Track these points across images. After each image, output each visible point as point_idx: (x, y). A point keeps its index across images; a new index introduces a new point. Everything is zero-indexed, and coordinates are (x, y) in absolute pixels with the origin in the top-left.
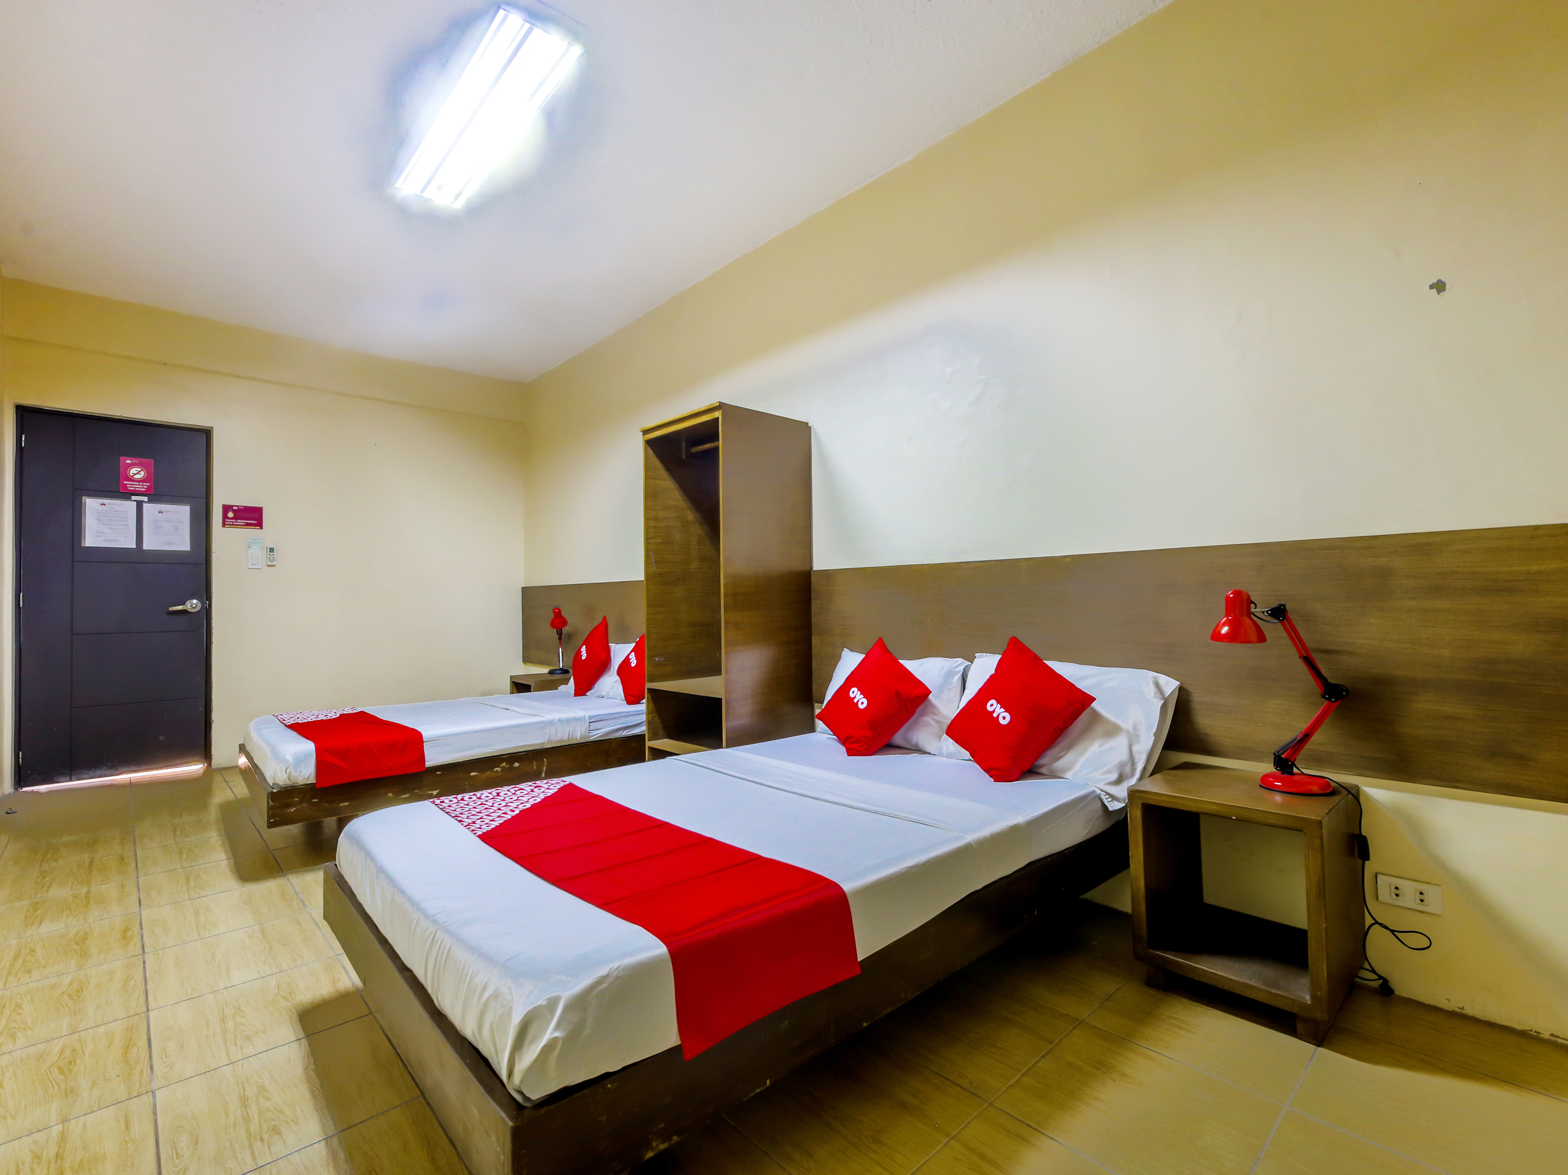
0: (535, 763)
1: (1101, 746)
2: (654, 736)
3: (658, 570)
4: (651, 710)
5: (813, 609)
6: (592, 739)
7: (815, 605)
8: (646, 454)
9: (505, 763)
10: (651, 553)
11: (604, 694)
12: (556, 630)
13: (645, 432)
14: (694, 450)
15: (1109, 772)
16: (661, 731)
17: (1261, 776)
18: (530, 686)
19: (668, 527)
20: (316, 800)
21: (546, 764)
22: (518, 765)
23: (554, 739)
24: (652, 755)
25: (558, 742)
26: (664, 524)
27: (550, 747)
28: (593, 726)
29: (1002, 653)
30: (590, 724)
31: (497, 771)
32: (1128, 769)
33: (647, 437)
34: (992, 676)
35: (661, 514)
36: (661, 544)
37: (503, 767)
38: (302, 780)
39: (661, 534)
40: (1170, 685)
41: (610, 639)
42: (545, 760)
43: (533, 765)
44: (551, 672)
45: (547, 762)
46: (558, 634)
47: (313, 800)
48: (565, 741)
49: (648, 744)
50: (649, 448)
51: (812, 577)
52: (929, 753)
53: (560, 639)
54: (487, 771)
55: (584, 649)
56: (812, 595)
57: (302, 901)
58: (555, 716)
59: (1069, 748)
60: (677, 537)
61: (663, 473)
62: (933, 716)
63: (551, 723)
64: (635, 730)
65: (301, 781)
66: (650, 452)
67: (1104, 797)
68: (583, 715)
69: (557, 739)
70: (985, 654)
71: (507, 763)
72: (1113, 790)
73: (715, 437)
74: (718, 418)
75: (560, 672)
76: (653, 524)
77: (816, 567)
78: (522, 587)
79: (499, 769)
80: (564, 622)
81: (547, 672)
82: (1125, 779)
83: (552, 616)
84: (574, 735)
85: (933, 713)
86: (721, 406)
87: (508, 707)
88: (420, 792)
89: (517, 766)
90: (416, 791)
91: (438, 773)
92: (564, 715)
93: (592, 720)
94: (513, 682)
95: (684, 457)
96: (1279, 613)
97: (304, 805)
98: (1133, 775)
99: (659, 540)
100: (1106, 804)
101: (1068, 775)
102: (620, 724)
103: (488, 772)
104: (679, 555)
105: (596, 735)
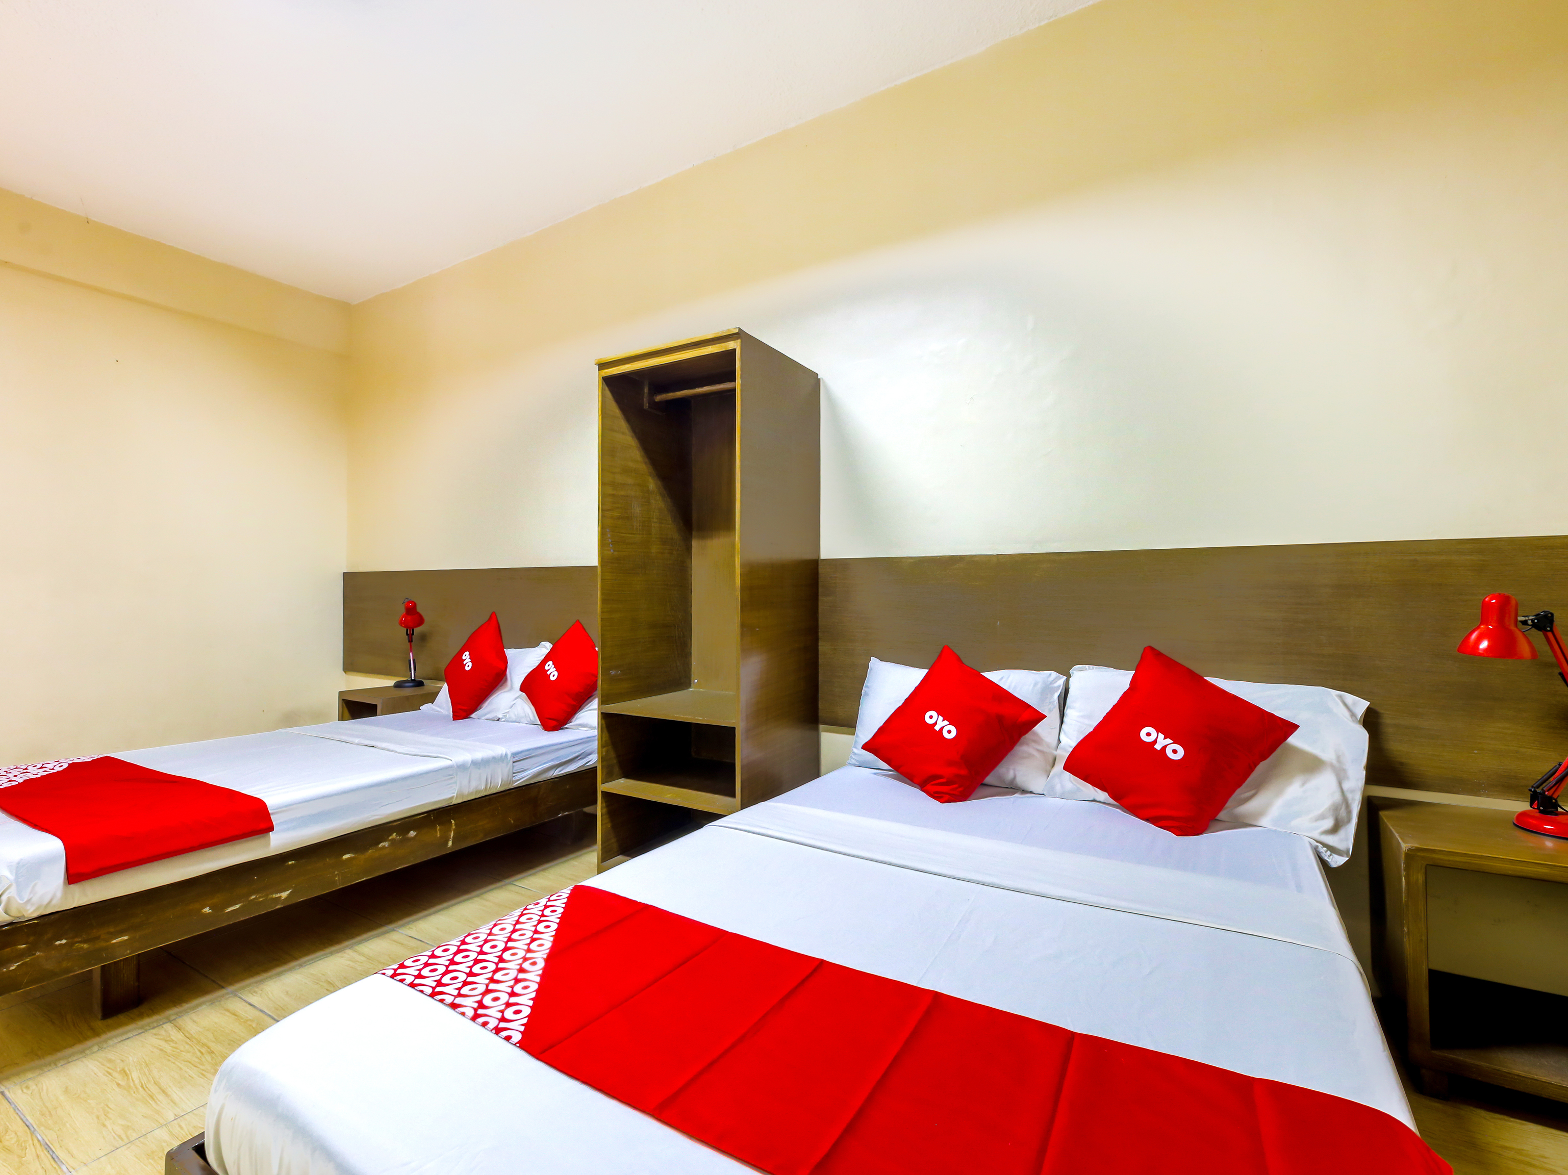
0: (438, 828)
1: (1303, 784)
2: (609, 777)
3: (616, 553)
4: (605, 741)
5: (822, 608)
6: (516, 784)
7: (824, 603)
8: (603, 396)
9: (395, 834)
10: (608, 530)
11: (500, 716)
12: (405, 629)
13: (602, 366)
14: (659, 398)
15: (1322, 817)
16: (616, 770)
17: (1516, 815)
18: (375, 706)
19: (627, 496)
20: (64, 941)
21: (454, 827)
22: (416, 833)
23: (466, 791)
24: (606, 802)
25: (471, 793)
26: (622, 493)
27: (460, 801)
28: (518, 766)
29: (1135, 668)
30: (515, 764)
31: (384, 847)
32: (1343, 813)
33: (607, 372)
34: (1125, 694)
35: (620, 478)
36: (619, 518)
37: (393, 841)
38: (35, 911)
39: (619, 506)
40: (1361, 705)
41: (505, 641)
42: (453, 822)
43: (437, 833)
44: (398, 685)
45: (455, 825)
46: (407, 634)
47: (58, 943)
48: (480, 791)
49: (602, 787)
50: (607, 388)
51: (819, 567)
52: (1031, 792)
53: (410, 641)
54: (368, 849)
55: (466, 656)
56: (820, 590)
57: (48, 1148)
58: (464, 757)
59: (1258, 788)
60: (637, 510)
61: (622, 424)
62: (1033, 744)
63: (462, 767)
64: (570, 767)
65: (32, 913)
66: (608, 394)
67: (1323, 850)
68: (504, 753)
69: (471, 790)
70: (1087, 666)
71: (398, 834)
72: (1331, 840)
73: (730, 376)
74: (735, 350)
75: (411, 684)
76: (610, 491)
77: (822, 557)
78: (344, 573)
79: (386, 844)
80: (420, 621)
81: (393, 685)
82: (1342, 826)
83: (402, 610)
84: (492, 781)
85: (1035, 741)
86: (739, 335)
87: (373, 743)
88: (260, 897)
89: (413, 836)
90: (253, 897)
91: (290, 863)
92: (479, 755)
93: (515, 759)
94: (343, 700)
95: (646, 406)
96: (1544, 622)
97: (38, 953)
98: (1349, 820)
99: (616, 514)
100: (1326, 858)
101: (1265, 821)
102: (552, 760)
103: (370, 851)
104: (639, 534)
105: (521, 779)
